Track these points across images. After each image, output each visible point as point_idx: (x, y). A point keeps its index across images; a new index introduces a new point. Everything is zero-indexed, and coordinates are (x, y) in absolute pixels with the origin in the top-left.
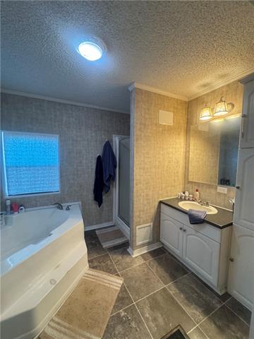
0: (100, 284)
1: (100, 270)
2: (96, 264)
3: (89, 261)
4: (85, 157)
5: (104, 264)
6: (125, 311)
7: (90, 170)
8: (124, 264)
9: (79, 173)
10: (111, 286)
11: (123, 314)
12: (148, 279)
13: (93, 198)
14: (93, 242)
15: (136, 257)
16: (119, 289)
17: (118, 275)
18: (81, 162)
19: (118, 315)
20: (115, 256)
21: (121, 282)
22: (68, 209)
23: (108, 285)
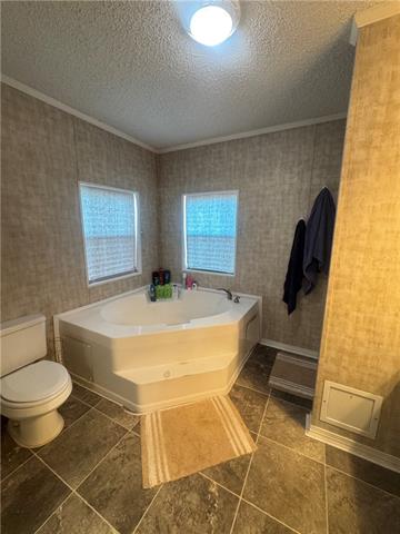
0: (221, 424)
1: (237, 407)
2: (239, 396)
3: (234, 386)
4: (275, 223)
5: (248, 404)
6: (220, 490)
7: (282, 247)
8: (279, 431)
9: (264, 250)
10: (231, 441)
11: (213, 490)
12: (300, 495)
13: (282, 297)
14: (262, 366)
15: (313, 441)
16: (238, 455)
17: (254, 437)
18: (267, 233)
19: (207, 484)
20: (275, 408)
21: (249, 450)
22: (237, 301)
23: (229, 436)
